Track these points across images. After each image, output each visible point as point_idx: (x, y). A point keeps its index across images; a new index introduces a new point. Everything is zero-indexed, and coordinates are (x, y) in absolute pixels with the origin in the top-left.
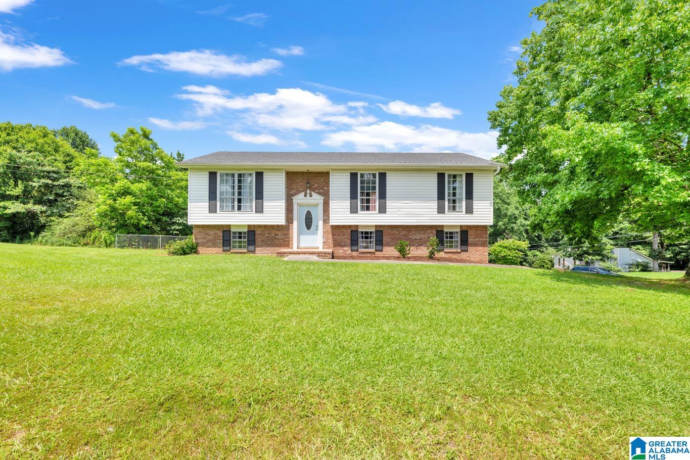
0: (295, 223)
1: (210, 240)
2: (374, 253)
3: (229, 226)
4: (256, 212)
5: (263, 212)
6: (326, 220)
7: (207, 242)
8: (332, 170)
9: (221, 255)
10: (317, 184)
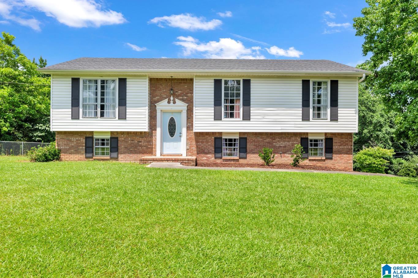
0: (159, 130)
1: (73, 146)
2: (237, 160)
3: (92, 133)
4: (119, 119)
5: (126, 119)
6: (190, 127)
7: (70, 149)
8: (196, 76)
9: (83, 162)
10: (181, 90)
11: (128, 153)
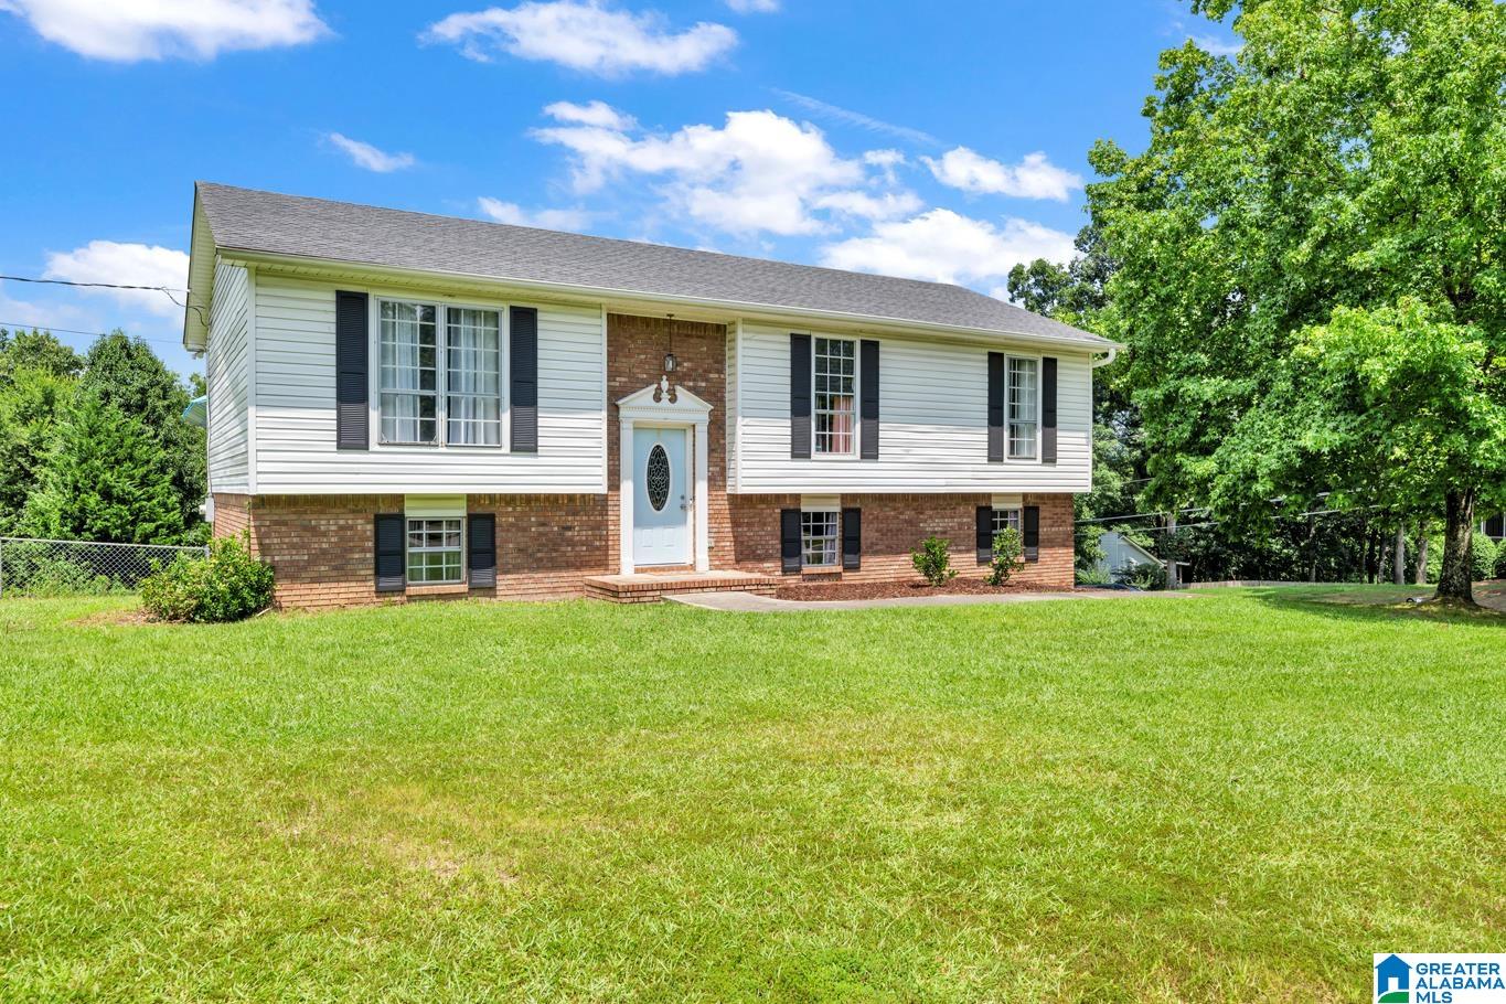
0: (627, 487)
1: (324, 552)
2: (838, 576)
3: (399, 499)
4: (514, 449)
5: (536, 451)
6: (718, 477)
8: (747, 321)
9: (369, 609)
11: (531, 569)
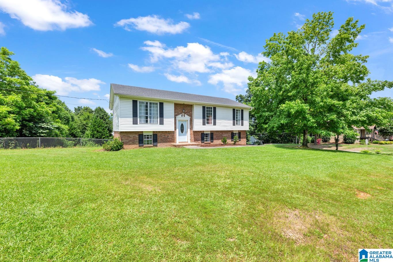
0: (177, 130)
3: (142, 132)
4: (160, 124)
5: (163, 124)
7: (129, 141)
9: (137, 149)
11: (163, 142)
